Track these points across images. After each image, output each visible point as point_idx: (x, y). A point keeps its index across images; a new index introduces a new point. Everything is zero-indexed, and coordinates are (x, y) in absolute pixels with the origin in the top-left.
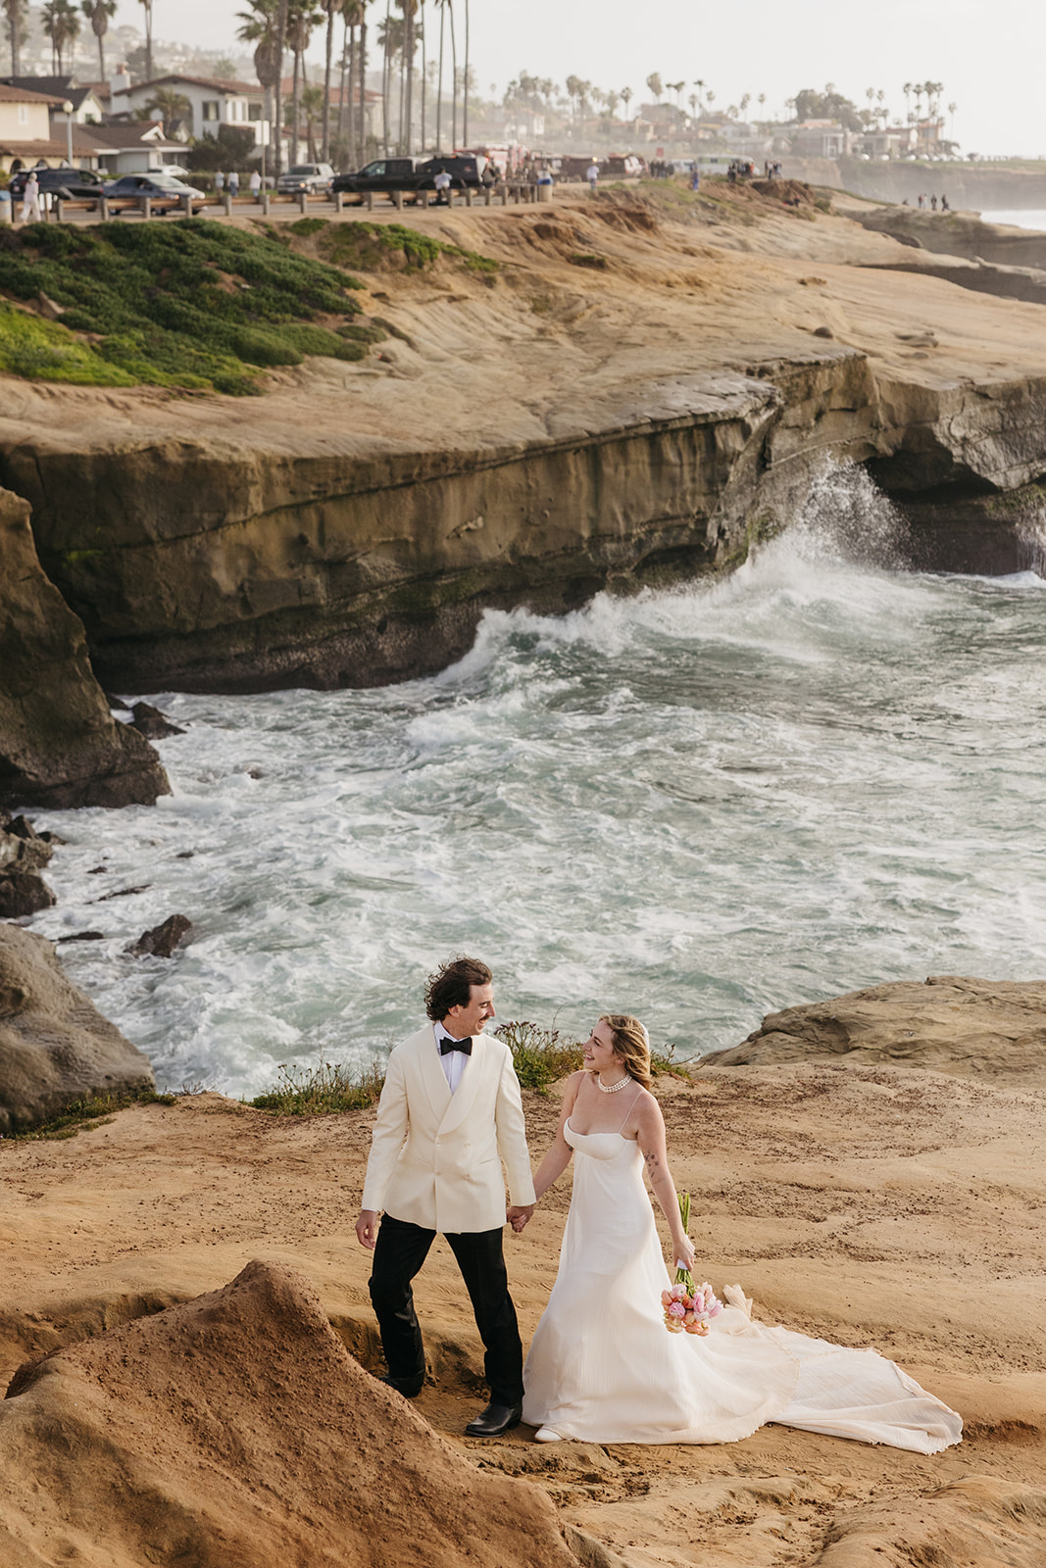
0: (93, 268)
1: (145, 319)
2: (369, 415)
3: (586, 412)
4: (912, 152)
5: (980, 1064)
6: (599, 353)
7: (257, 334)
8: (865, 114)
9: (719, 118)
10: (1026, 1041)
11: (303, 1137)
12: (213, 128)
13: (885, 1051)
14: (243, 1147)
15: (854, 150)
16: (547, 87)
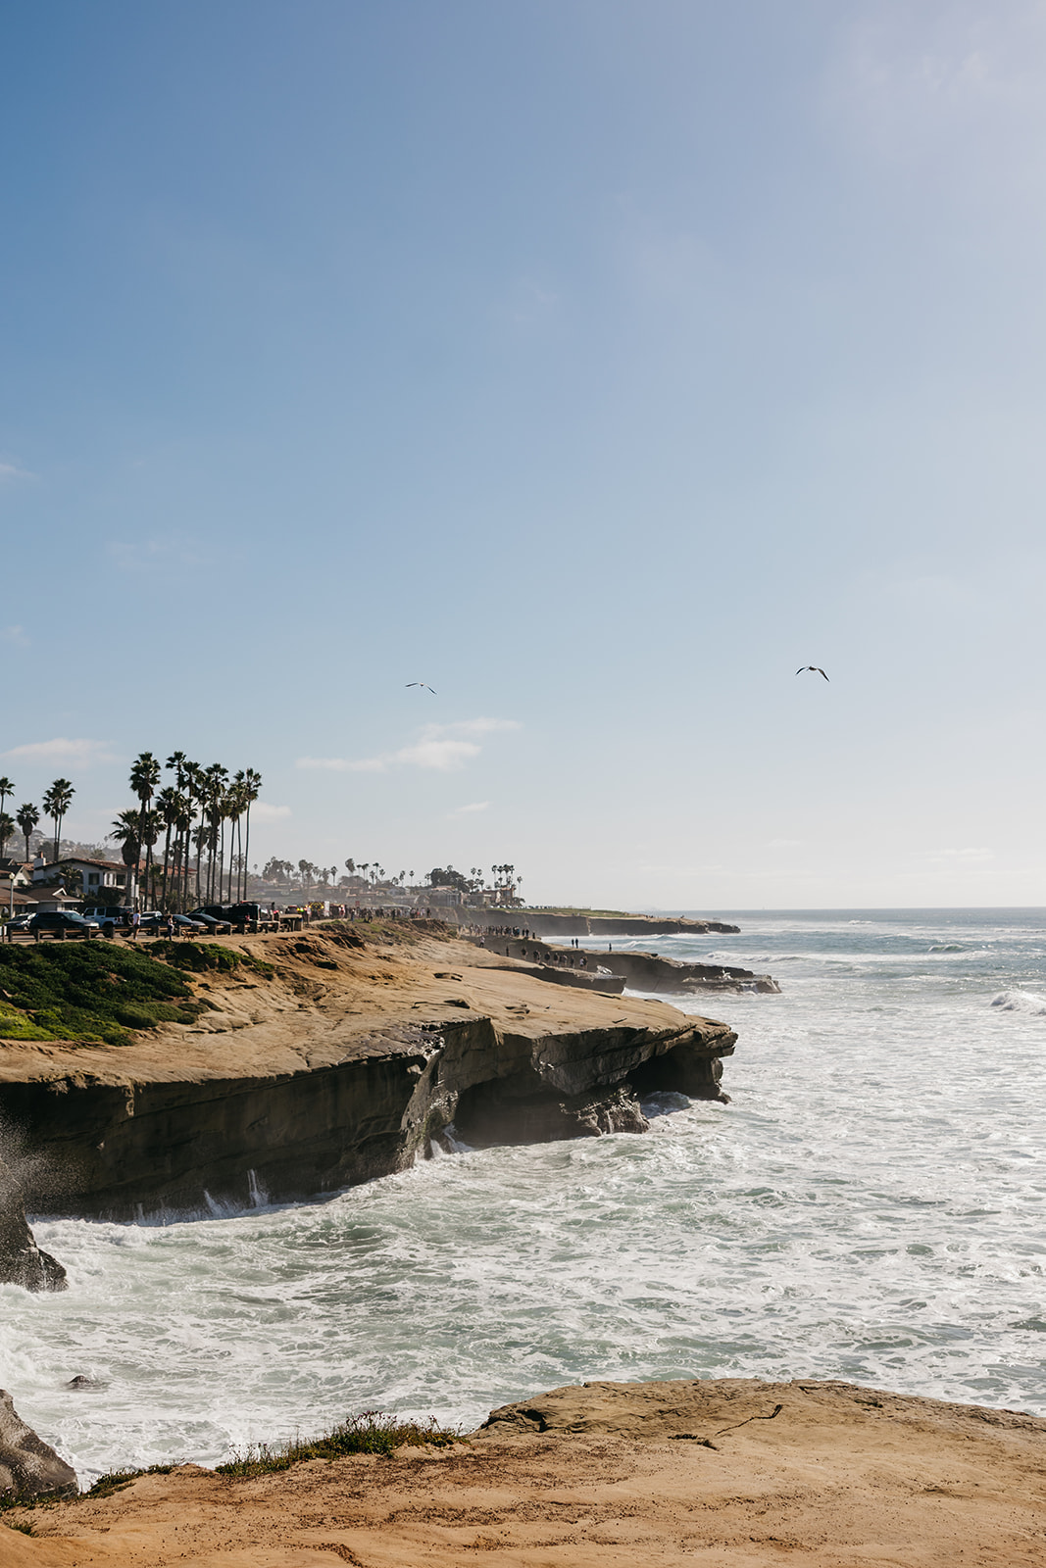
0: (32, 970)
1: (61, 1000)
2: (199, 1056)
3: (329, 1053)
4: (498, 904)
5: (626, 1433)
6: (335, 1018)
7: (131, 1008)
8: (471, 882)
9: (388, 884)
10: (651, 1418)
11: (256, 1488)
12: (95, 888)
13: (568, 1429)
14: (222, 1495)
15: (465, 902)
16: (289, 867)
